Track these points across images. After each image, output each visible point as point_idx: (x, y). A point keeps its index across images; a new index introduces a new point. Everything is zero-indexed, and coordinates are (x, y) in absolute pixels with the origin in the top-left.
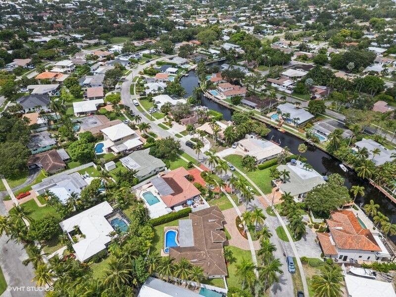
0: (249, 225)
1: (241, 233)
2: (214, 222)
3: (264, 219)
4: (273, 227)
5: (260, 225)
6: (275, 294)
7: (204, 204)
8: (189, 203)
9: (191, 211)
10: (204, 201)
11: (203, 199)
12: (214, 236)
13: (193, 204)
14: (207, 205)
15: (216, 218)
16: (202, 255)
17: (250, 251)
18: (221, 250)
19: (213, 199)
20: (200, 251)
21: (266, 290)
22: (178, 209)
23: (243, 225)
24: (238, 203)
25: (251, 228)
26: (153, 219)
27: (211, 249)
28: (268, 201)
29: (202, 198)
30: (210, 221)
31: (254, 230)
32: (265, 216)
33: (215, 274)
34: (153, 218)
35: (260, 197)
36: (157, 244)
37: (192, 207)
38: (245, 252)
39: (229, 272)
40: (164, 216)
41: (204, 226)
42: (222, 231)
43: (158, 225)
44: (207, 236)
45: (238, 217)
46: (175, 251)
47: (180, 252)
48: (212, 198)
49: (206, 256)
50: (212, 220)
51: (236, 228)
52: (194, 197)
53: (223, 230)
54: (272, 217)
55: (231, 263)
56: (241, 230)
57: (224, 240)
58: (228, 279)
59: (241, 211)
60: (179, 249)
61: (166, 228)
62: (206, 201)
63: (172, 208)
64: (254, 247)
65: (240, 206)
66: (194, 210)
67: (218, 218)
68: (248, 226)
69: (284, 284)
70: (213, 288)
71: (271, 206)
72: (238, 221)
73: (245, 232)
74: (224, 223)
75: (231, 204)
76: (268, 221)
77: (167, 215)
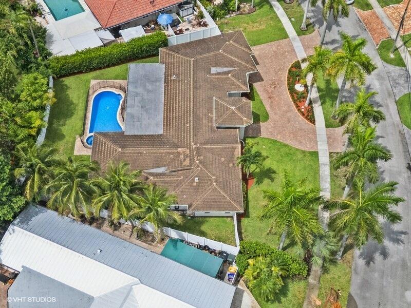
0: (323, 86)
1: (298, 107)
2: (227, 73)
3: (369, 72)
4: (389, 95)
5: (354, 87)
6: (368, 264)
7: (205, 25)
8: (163, 19)
9: (165, 43)
10: (208, 18)
11: (206, 14)
12: (221, 111)
13: (174, 24)
14: (213, 29)
15: (232, 63)
16: (182, 157)
17: (315, 154)
18: (234, 148)
19: (234, 15)
20: (177, 146)
21: (344, 252)
22: (130, 34)
23: (306, 86)
24: (303, 25)
25: (329, 94)
26: (57, 59)
27: (207, 143)
28: (387, 22)
29: (202, 8)
30: (214, 70)
31: (334, 99)
32: (373, 62)
33: (211, 208)
34: (60, 55)
35: (367, 13)
36: (67, 122)
37: (170, 31)
38: (300, 156)
39: (251, 204)
40: (88, 51)
41: (195, 82)
42: (244, 99)
43: (74, 74)
44: (202, 112)
45: (297, 65)
46: (109, 144)
47: (123, 147)
48: (230, 11)
49: (192, 161)
50: (220, 70)
51: (287, 94)
52: (180, 6)
53: (249, 96)
54: (391, 68)
55: (259, 182)
56: (298, 98)
57: (247, 122)
58: (245, 221)
59: (306, 48)
60: (120, 138)
61: (95, 83)
62: (214, 17)
63: (116, 31)
64: (329, 145)
65: (308, 36)
66: (174, 40)
67: (238, 64)
68: (319, 90)
69: (397, 241)
70: (202, 241)
71: (394, 37)
72: (295, 73)
73: (310, 103)
74: (256, 77)
75: (283, 30)
76: (380, 77)
77: (97, 49)
